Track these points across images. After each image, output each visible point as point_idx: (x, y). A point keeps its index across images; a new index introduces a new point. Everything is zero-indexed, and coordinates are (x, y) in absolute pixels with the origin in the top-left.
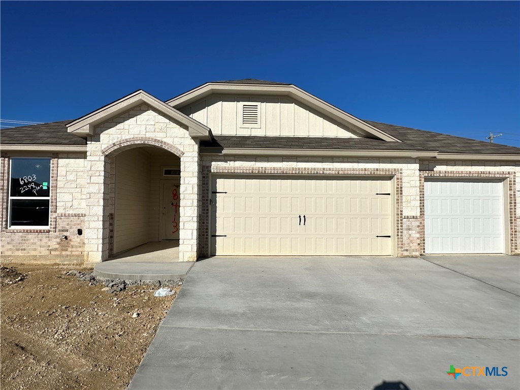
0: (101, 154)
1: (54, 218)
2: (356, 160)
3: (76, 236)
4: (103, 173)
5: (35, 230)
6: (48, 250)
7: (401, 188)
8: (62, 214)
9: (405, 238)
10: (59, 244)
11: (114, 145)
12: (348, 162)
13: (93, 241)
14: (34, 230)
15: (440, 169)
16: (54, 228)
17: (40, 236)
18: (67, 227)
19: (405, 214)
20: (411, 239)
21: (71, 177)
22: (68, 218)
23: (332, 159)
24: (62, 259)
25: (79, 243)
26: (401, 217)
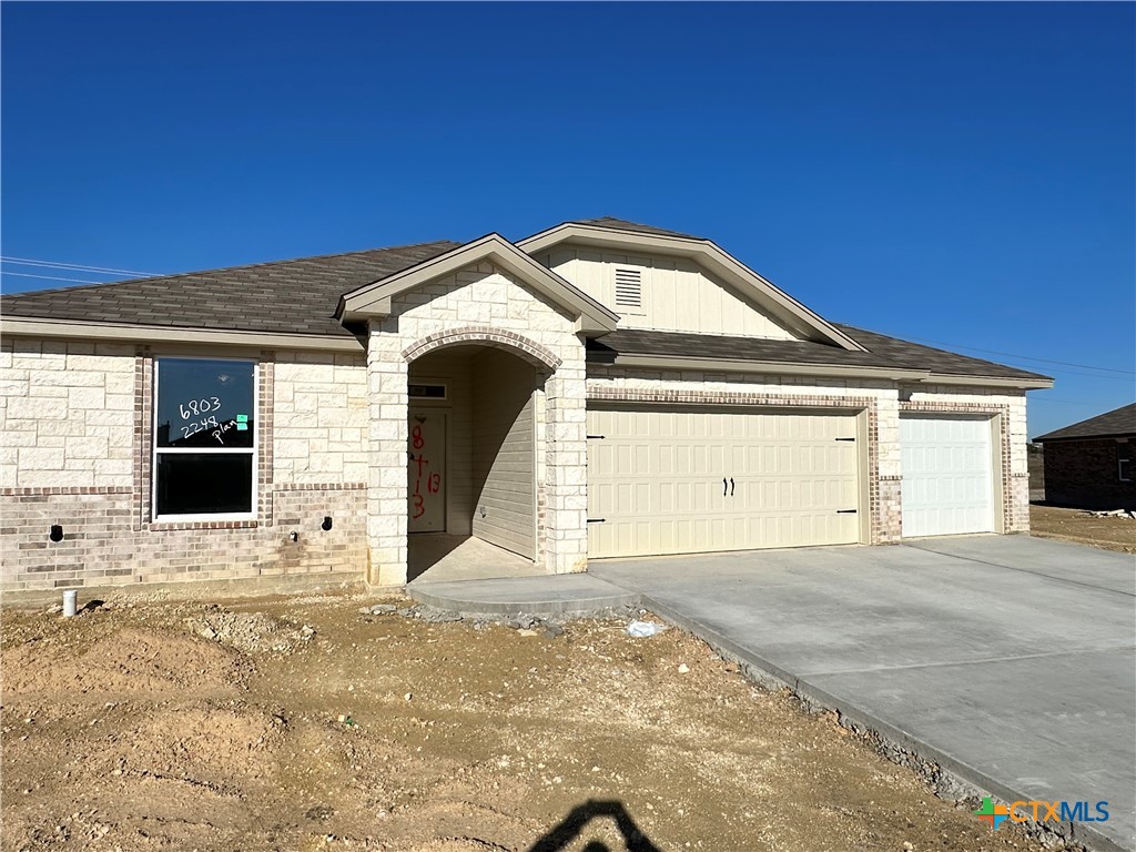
0: (402, 359)
1: (268, 495)
2: (813, 381)
3: (318, 533)
4: (405, 399)
5: (223, 523)
6: (254, 565)
7: (876, 429)
8: (286, 486)
9: (882, 513)
10: (280, 551)
11: (429, 340)
12: (802, 385)
13: (389, 542)
14: (221, 523)
15: (918, 398)
16: (267, 517)
17: (234, 535)
18: (299, 514)
19: (882, 473)
20: (890, 514)
21: (305, 404)
22: (300, 495)
23: (779, 379)
24: (289, 585)
25: (325, 548)
26: (877, 478)
